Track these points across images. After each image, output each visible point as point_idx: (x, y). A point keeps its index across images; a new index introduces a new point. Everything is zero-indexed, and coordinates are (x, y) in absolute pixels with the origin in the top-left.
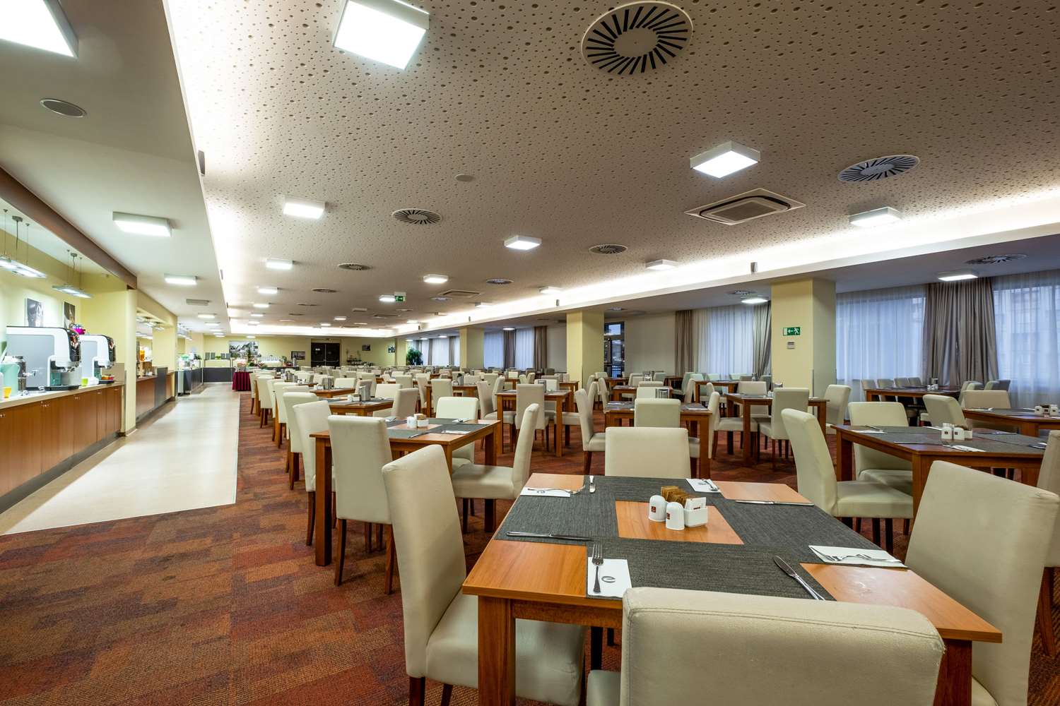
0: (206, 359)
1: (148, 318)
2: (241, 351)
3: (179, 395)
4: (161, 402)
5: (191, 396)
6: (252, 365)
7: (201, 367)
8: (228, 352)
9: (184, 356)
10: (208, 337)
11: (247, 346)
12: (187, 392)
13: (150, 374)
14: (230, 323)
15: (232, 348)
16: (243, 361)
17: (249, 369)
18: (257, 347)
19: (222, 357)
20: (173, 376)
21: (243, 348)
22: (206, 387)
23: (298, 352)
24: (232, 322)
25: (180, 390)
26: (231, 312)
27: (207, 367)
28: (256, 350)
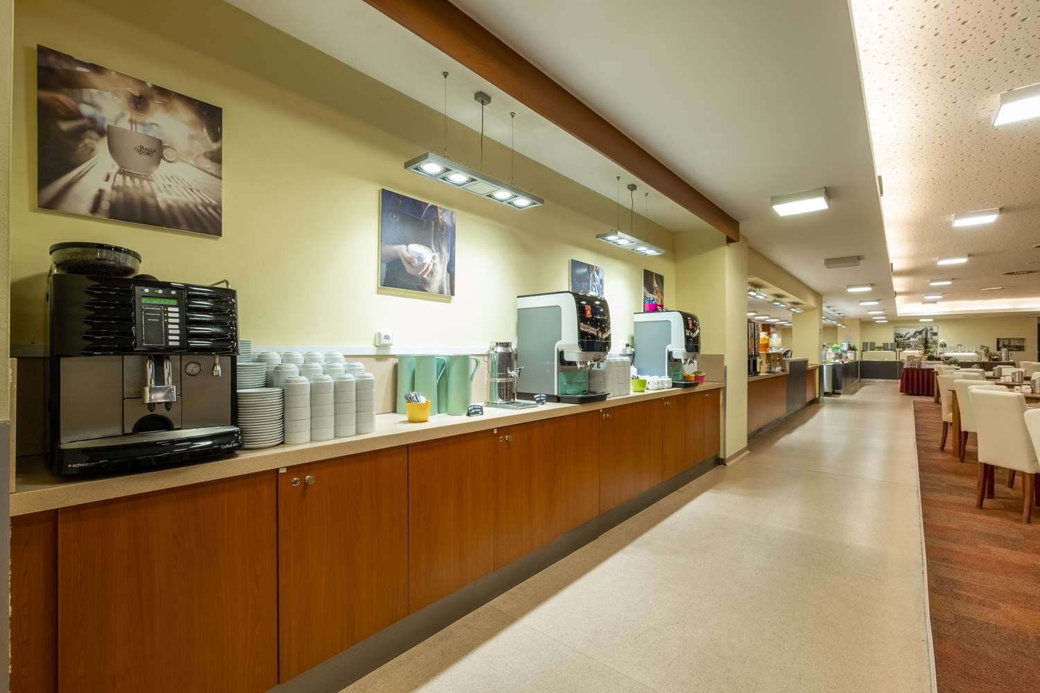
0: (863, 351)
1: (779, 296)
2: (912, 340)
3: (826, 394)
4: (798, 406)
5: (842, 397)
6: (931, 358)
7: (857, 360)
8: (893, 341)
9: (834, 346)
10: (866, 323)
11: (920, 333)
12: (836, 391)
13: (778, 369)
14: (896, 298)
15: (898, 336)
16: (917, 353)
17: (926, 365)
18: (935, 334)
19: (885, 347)
20: (817, 372)
21: (914, 336)
22: (863, 385)
23: (1009, 340)
24: (899, 300)
25: (827, 387)
26: (899, 284)
27: (864, 360)
28: (934, 337)
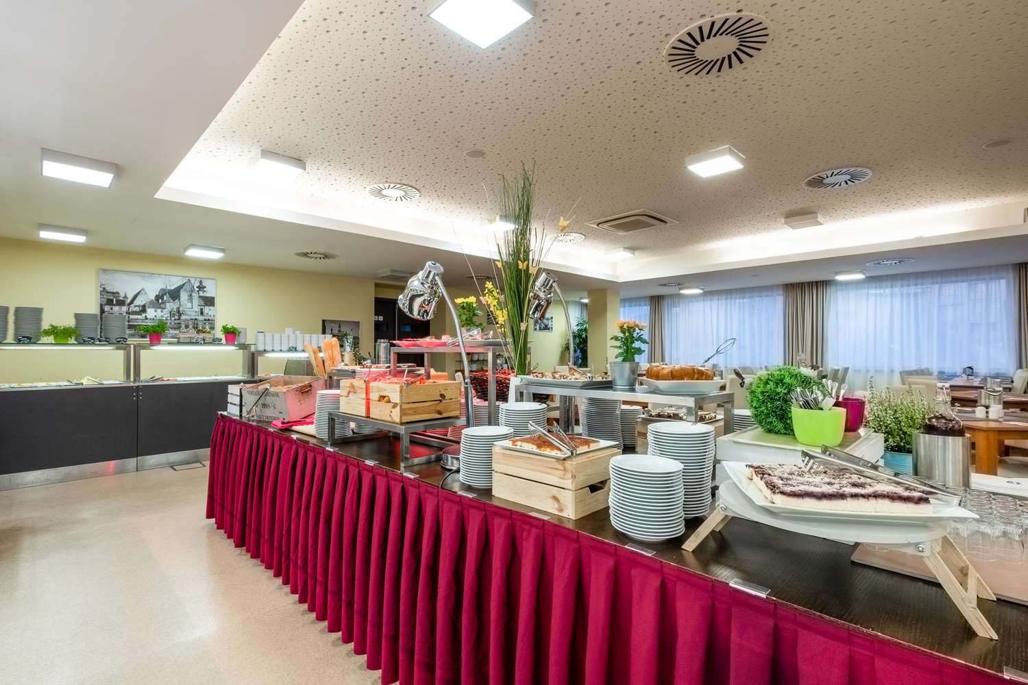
15: (111, 299)
28: (206, 310)
